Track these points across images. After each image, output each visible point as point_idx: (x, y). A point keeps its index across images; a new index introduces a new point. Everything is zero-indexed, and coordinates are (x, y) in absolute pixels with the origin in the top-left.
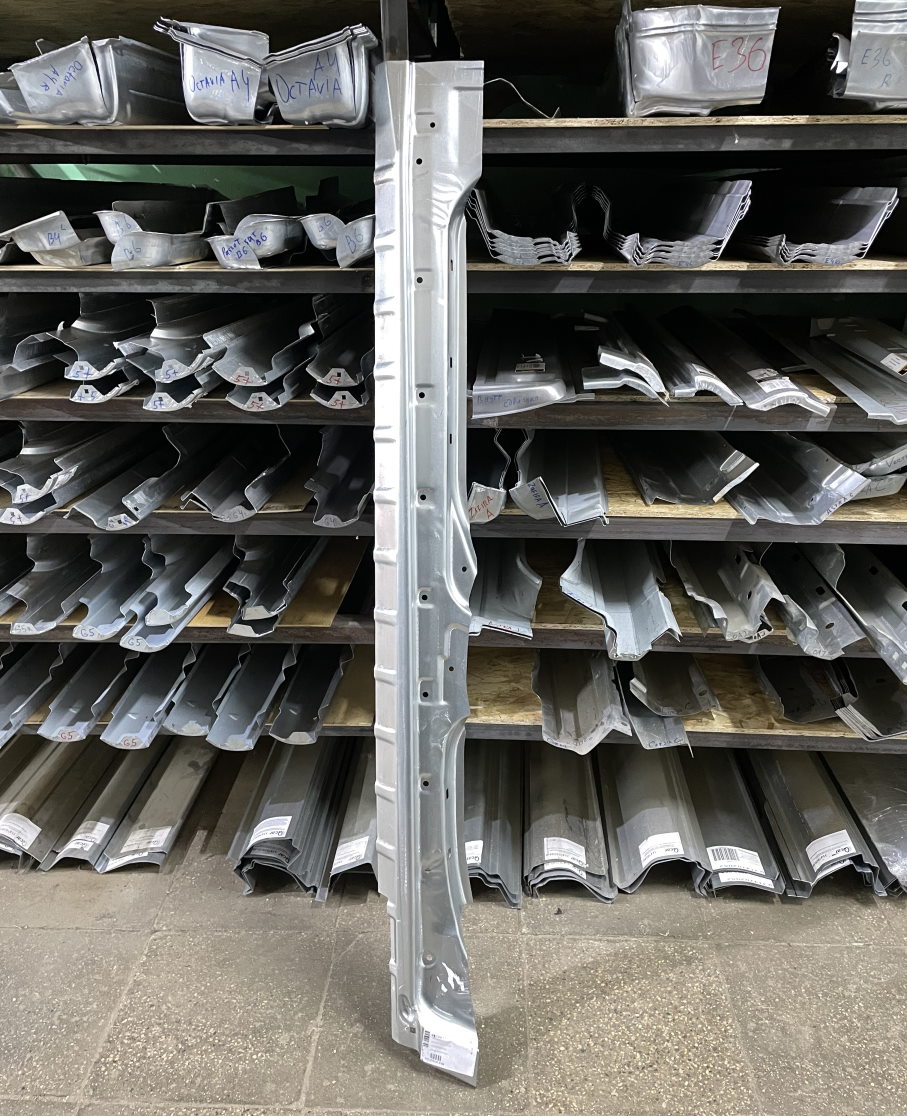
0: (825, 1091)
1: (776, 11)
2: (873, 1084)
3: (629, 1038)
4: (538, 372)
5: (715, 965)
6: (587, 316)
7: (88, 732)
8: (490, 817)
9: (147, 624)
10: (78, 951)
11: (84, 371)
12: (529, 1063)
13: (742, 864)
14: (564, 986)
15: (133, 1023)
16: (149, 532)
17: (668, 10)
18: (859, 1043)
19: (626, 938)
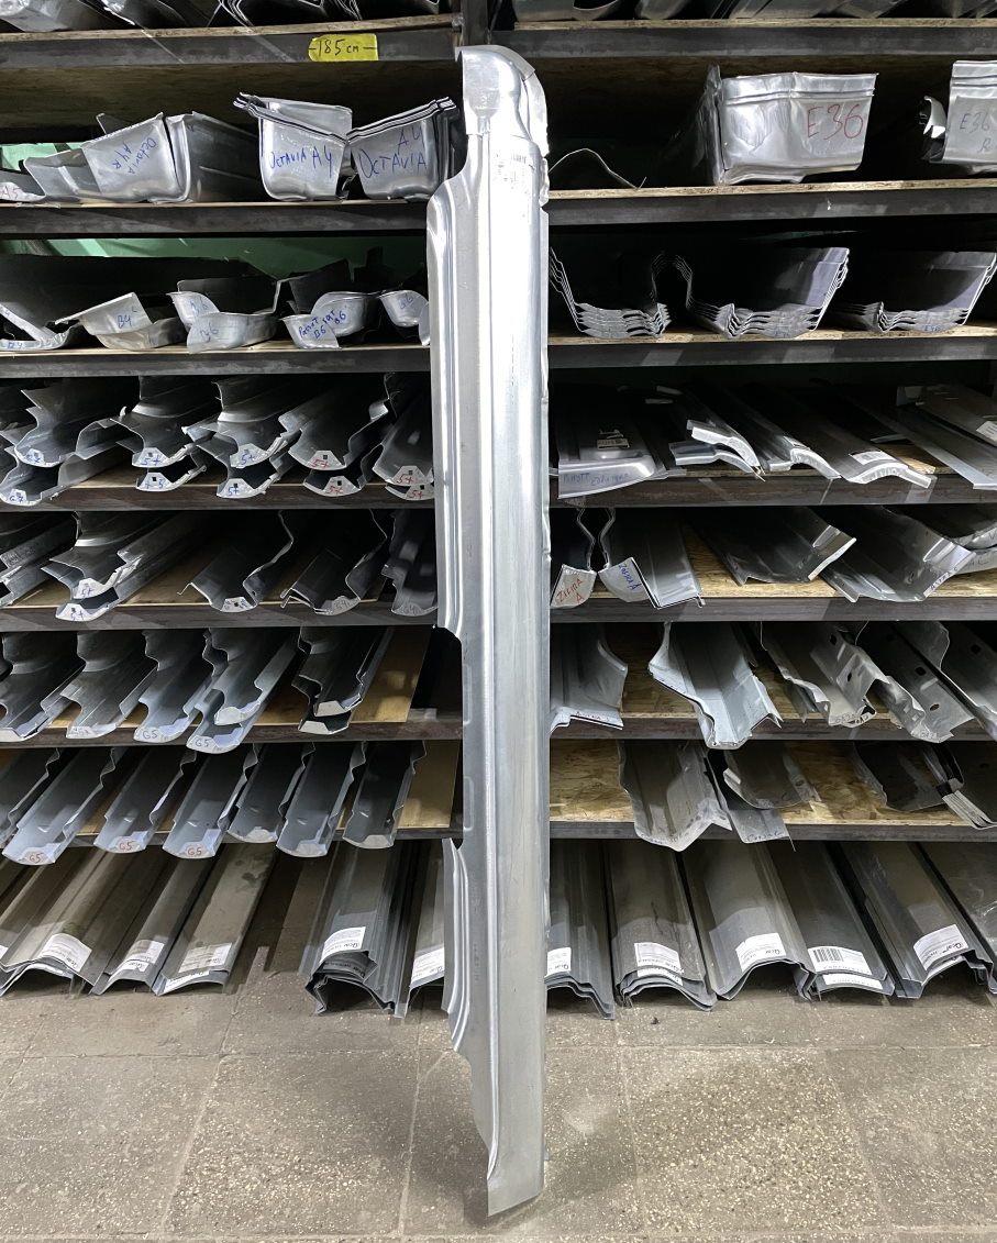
0: (954, 1197)
1: (872, 77)
3: (742, 1152)
4: (622, 448)
5: (825, 1072)
7: (148, 840)
8: (575, 922)
9: (217, 723)
10: (143, 1079)
11: (152, 458)
12: (640, 1181)
13: (845, 964)
14: (668, 1100)
15: (209, 1152)
17: (762, 78)
18: (985, 1147)
19: (730, 1046)
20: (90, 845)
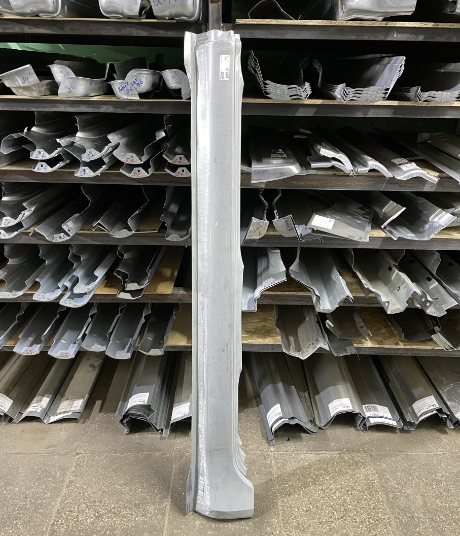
0: (431, 528)
2: (454, 524)
3: (330, 504)
4: (284, 158)
5: (370, 465)
6: (301, 130)
7: (40, 350)
9: (74, 292)
10: (38, 465)
11: (40, 155)
12: (281, 518)
13: (381, 414)
14: (295, 478)
15: (70, 503)
16: (72, 243)
18: (445, 503)
19: (324, 452)
20: (11, 351)
